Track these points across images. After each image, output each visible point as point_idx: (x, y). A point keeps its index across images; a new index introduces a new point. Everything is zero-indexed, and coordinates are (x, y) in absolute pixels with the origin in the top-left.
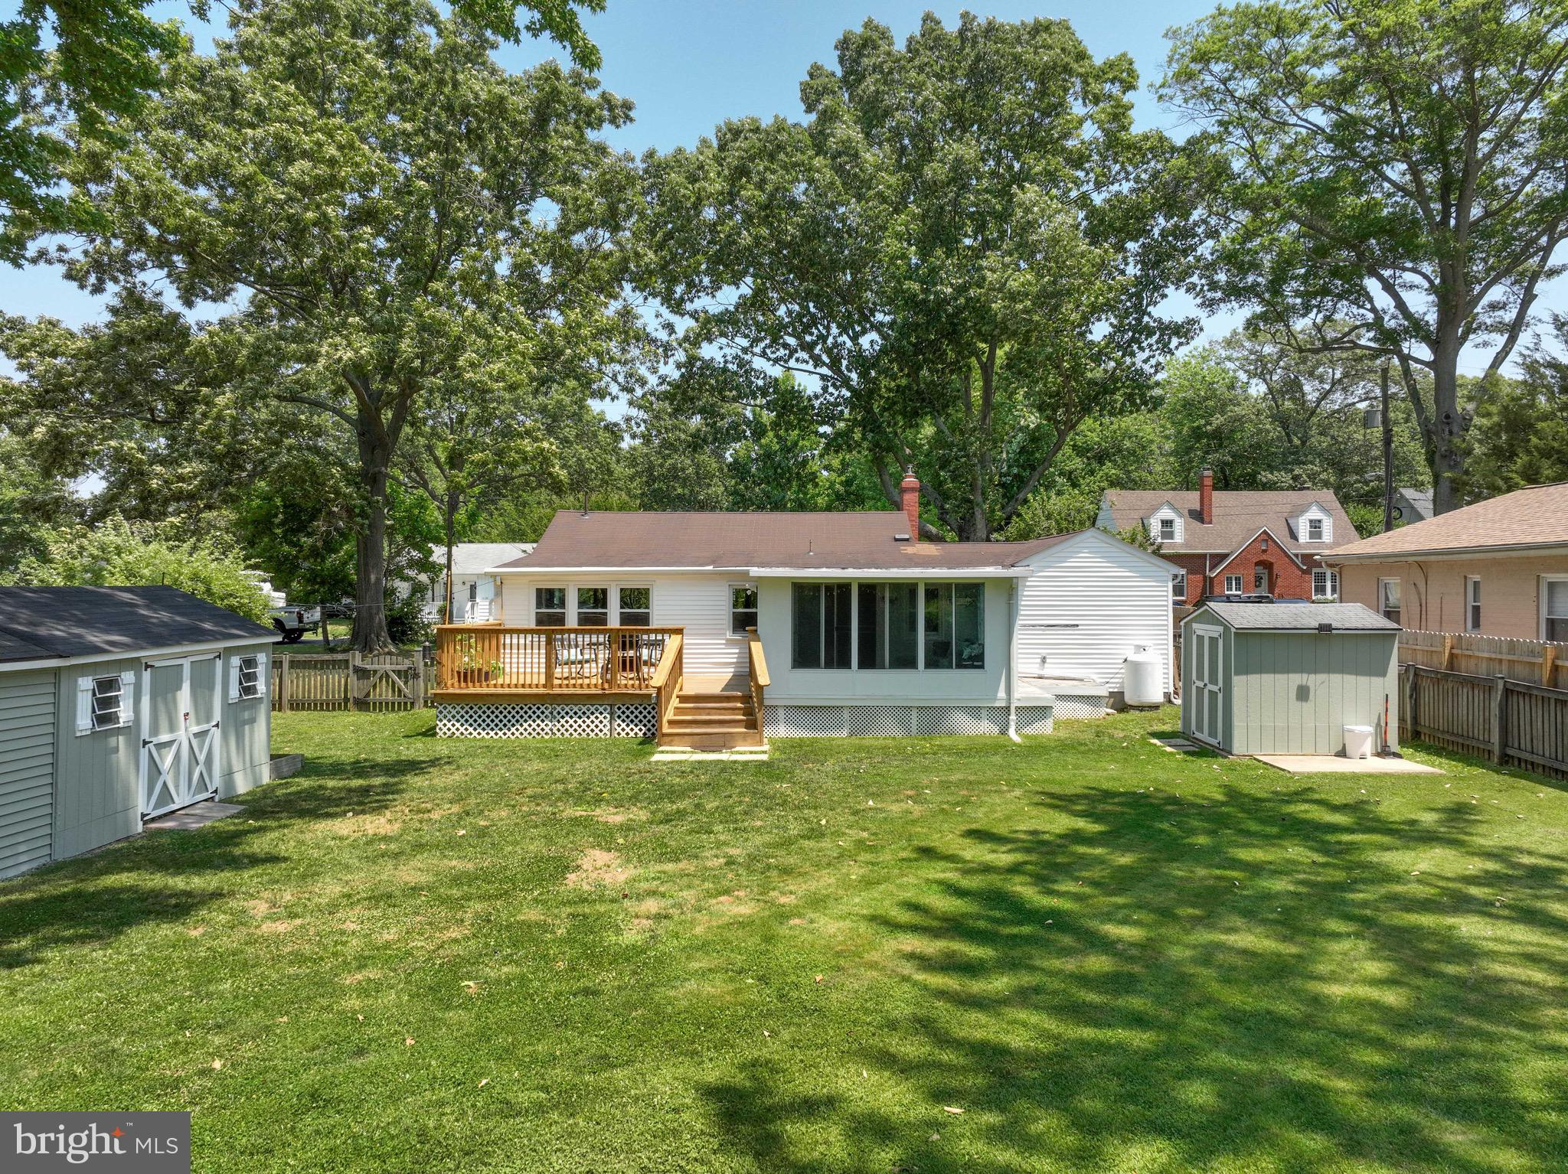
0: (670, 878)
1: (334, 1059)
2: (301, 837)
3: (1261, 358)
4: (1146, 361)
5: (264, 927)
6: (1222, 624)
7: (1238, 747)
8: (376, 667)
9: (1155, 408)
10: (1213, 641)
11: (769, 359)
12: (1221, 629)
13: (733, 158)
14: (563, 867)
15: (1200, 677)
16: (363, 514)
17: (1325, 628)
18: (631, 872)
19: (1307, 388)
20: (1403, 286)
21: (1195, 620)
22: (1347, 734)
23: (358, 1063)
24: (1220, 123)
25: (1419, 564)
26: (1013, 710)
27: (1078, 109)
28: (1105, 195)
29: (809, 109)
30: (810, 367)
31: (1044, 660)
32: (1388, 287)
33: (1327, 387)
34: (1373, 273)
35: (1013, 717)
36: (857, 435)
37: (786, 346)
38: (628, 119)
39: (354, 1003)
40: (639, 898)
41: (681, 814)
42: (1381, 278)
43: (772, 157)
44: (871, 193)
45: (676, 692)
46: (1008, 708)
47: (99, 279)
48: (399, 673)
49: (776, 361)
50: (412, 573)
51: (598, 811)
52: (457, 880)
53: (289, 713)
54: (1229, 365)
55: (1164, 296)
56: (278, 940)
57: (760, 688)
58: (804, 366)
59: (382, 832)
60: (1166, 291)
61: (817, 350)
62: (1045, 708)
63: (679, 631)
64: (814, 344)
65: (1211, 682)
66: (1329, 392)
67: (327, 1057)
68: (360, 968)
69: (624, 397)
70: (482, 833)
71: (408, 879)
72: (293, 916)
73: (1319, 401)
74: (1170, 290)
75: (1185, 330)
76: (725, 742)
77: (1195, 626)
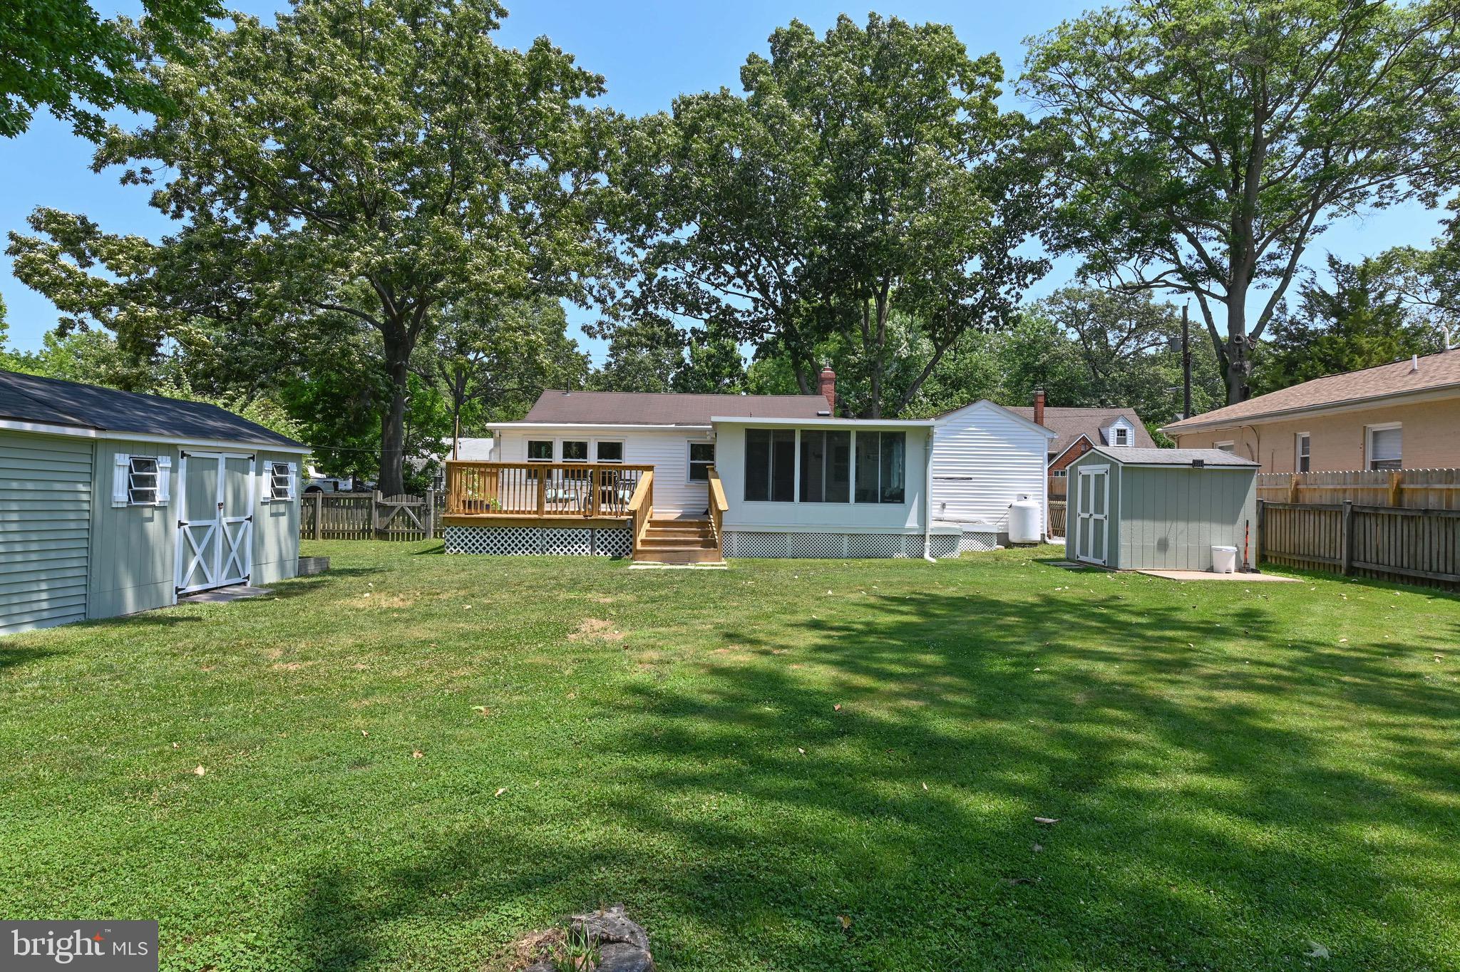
0: (665, 637)
1: (332, 768)
2: (321, 609)
3: (1076, 313)
4: (1008, 293)
5: (276, 667)
6: (1107, 461)
7: (1123, 562)
8: (394, 503)
9: (1015, 326)
10: (1099, 478)
11: (713, 284)
12: (1108, 466)
13: (687, 118)
14: (562, 631)
15: (1085, 508)
16: (388, 399)
17: (1198, 463)
18: (627, 633)
19: (1110, 336)
20: (1204, 238)
21: (1081, 463)
22: (1215, 553)
23: (359, 772)
24: (1066, 111)
25: (1252, 427)
26: (928, 538)
27: (957, 93)
28: (977, 163)
29: (748, 88)
30: (744, 291)
31: (944, 506)
32: (1192, 240)
33: (1125, 335)
34: (1183, 230)
35: (927, 543)
36: (781, 345)
37: (725, 273)
38: (601, 90)
39: (360, 721)
40: (639, 649)
41: (666, 598)
42: (1186, 233)
43: (718, 117)
44: (799, 146)
45: (648, 518)
46: (924, 536)
47: (178, 207)
48: (413, 509)
49: (717, 286)
50: (426, 453)
51: (589, 596)
52: (464, 636)
53: (321, 540)
54: (1052, 318)
55: (1022, 241)
56: (287, 676)
57: (720, 513)
58: (738, 291)
59: (396, 606)
60: (1024, 237)
61: (751, 278)
62: (954, 536)
63: (650, 468)
64: (748, 272)
65: (1096, 512)
66: (1127, 338)
67: (325, 766)
68: (366, 696)
69: (597, 307)
70: (488, 607)
71: (418, 635)
72: (305, 659)
73: (1118, 346)
74: (1028, 235)
75: (1038, 269)
76: (691, 557)
77: (1080, 468)
